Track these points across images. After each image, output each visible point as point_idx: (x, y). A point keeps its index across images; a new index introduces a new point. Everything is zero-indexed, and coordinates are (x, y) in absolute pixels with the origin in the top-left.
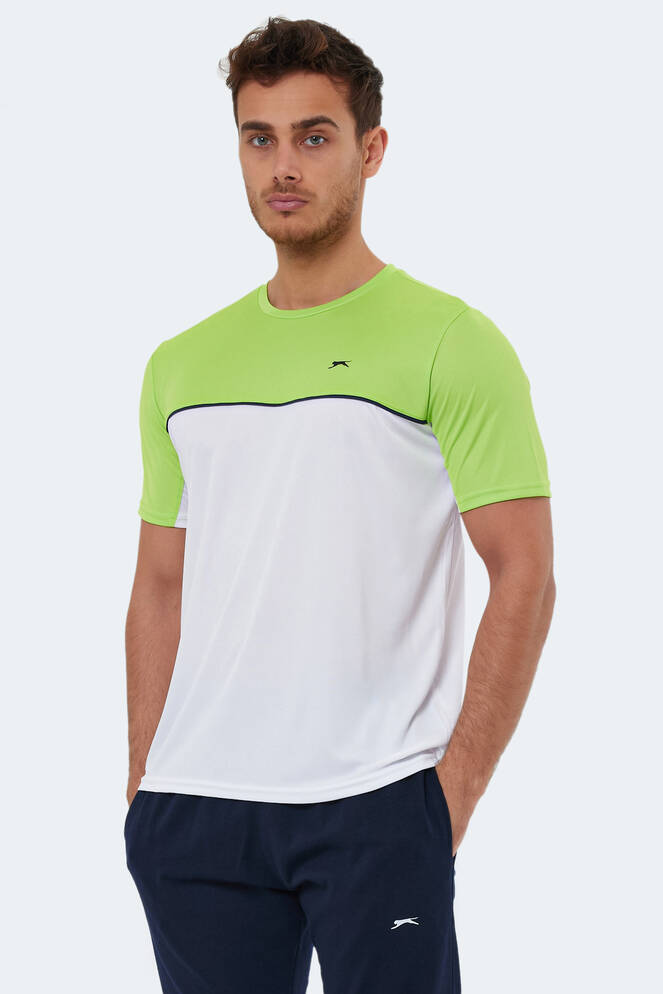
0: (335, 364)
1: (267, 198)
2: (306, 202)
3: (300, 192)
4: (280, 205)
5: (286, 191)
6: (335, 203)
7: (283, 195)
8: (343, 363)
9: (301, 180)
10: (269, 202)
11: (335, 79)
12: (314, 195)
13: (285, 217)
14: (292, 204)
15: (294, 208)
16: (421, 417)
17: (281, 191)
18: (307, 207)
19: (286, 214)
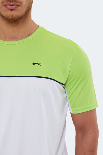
0: (34, 64)
1: (5, 4)
2: (19, 5)
3: (17, 2)
4: (9, 7)
5: (12, 2)
6: (27, 5)
7: (11, 3)
8: (38, 64)
10: (5, 5)
12: (21, 3)
13: (12, 11)
14: (14, 7)
15: (15, 8)
16: (64, 83)
17: (10, 2)
18: (19, 8)
19: (12, 10)
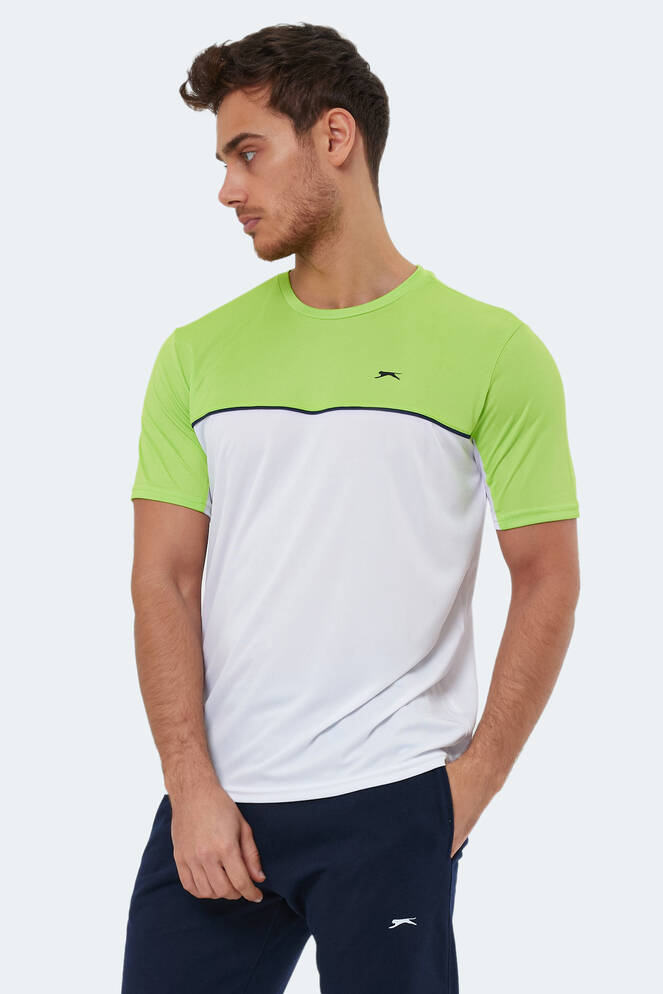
0: (383, 374)
3: (249, 211)
8: (393, 374)
9: (246, 201)
11: (248, 90)
16: (468, 432)
